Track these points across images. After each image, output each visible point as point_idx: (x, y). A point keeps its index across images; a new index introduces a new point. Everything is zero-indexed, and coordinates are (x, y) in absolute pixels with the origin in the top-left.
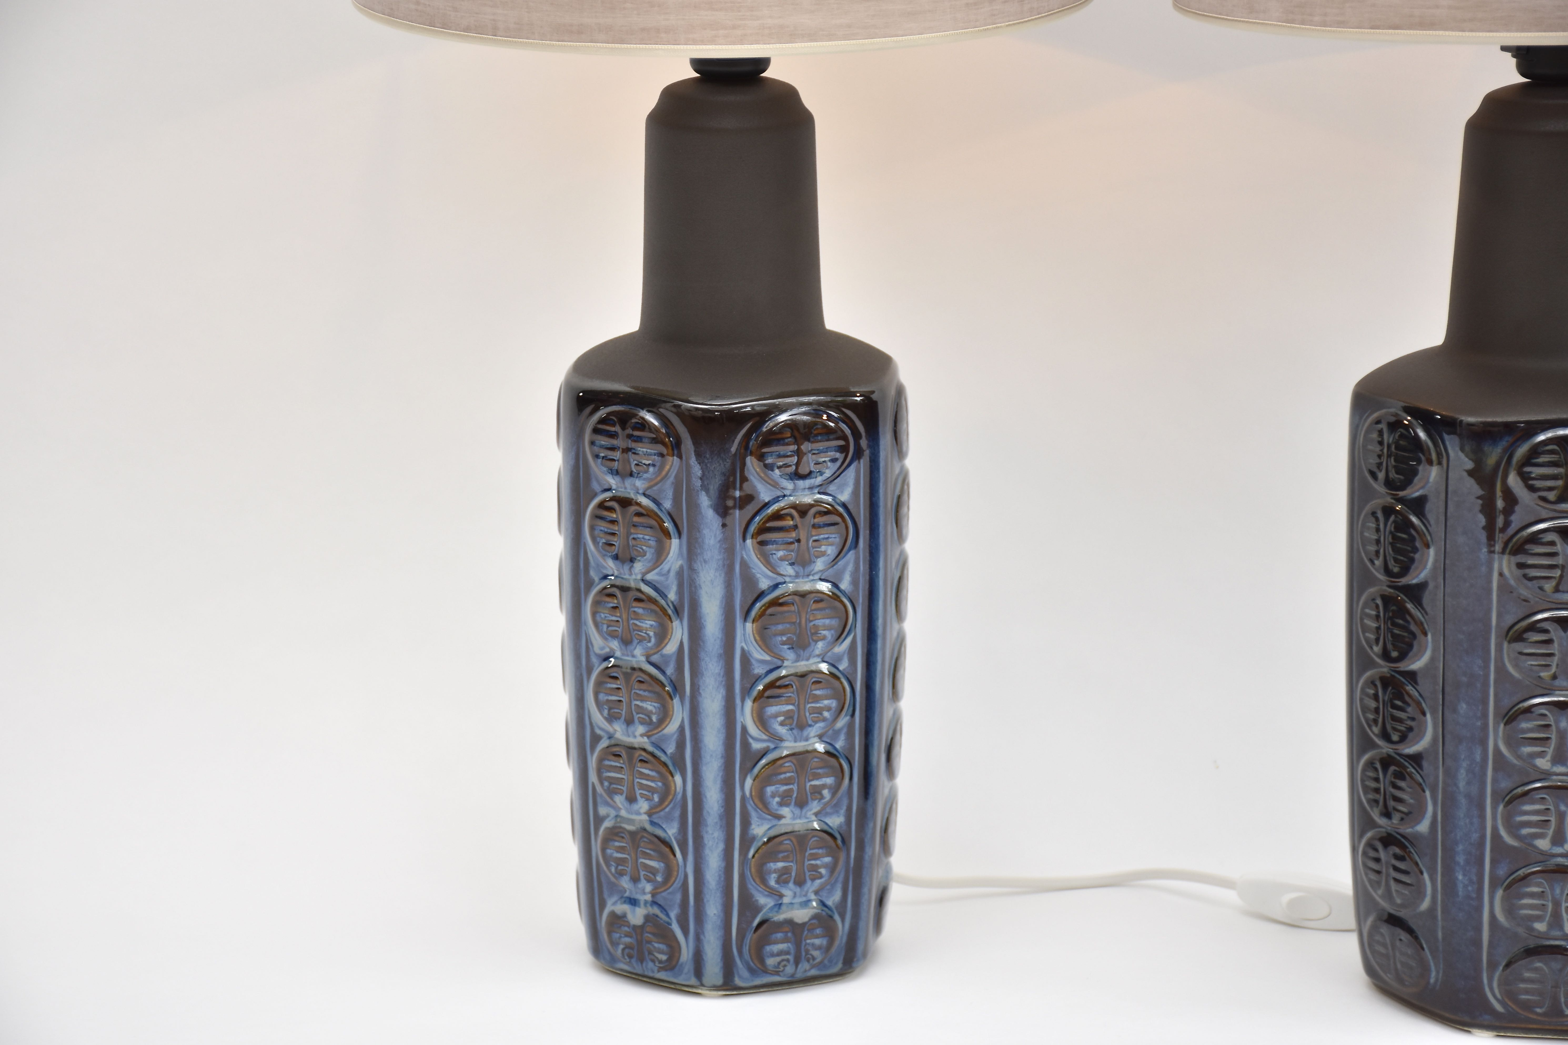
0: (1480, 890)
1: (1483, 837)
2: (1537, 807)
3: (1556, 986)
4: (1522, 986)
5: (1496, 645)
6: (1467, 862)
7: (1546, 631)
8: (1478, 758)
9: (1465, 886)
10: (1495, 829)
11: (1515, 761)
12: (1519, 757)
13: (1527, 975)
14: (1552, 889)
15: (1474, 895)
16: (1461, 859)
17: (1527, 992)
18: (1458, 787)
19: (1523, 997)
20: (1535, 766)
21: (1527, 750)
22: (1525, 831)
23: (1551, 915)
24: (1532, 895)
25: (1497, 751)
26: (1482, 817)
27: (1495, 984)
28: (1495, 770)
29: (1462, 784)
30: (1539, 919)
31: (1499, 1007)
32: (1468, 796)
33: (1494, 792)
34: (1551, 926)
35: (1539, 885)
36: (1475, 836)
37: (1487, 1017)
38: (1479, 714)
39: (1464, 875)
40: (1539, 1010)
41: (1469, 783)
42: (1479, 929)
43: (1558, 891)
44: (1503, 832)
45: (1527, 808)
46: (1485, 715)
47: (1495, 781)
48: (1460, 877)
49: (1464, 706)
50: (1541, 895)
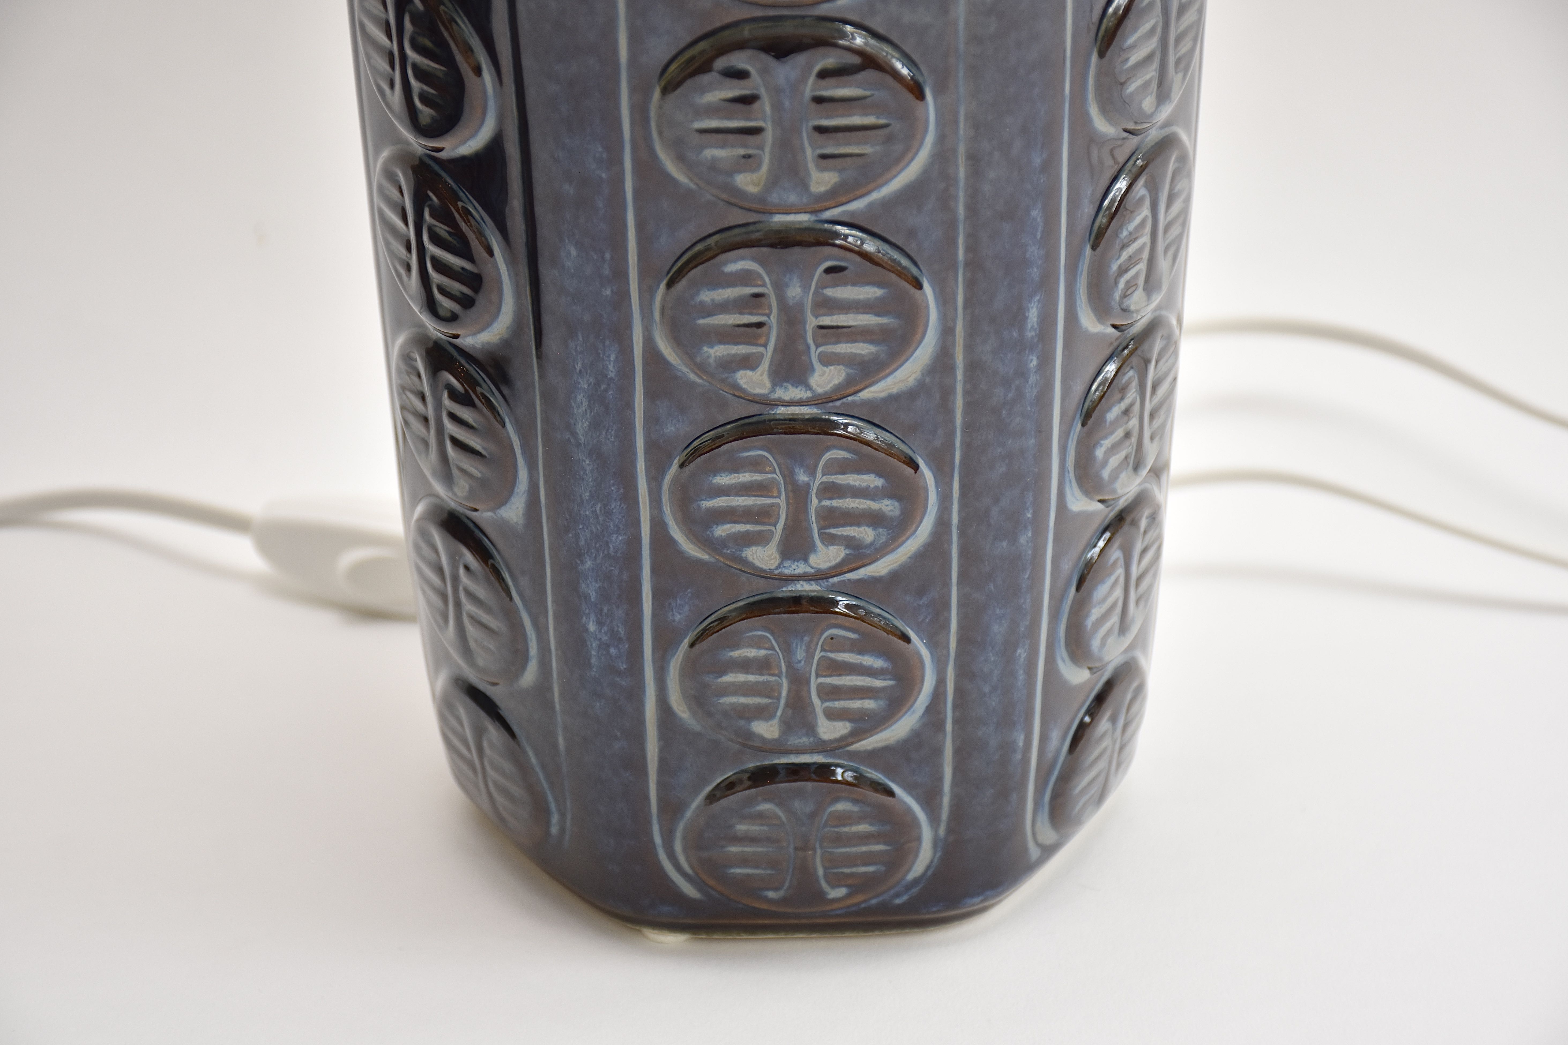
0: (636, 652)
1: (635, 541)
2: (745, 477)
3: (805, 846)
4: (733, 849)
5: (633, 109)
6: (605, 596)
7: (741, 75)
8: (612, 371)
9: (604, 647)
10: (659, 526)
11: (693, 377)
12: (701, 368)
13: (742, 828)
14: (788, 650)
15: (623, 667)
16: (591, 589)
17: (744, 861)
18: (574, 434)
19: (738, 871)
20: (737, 387)
21: (717, 352)
22: (722, 531)
23: (787, 705)
24: (745, 665)
25: (653, 356)
26: (630, 498)
27: (678, 847)
28: (651, 396)
29: (581, 427)
30: (763, 713)
31: (689, 890)
32: (596, 453)
33: (651, 446)
34: (787, 727)
35: (758, 643)
36: (617, 540)
37: (666, 909)
38: (606, 271)
39: (600, 623)
40: (771, 894)
41: (596, 425)
42: (637, 735)
43: (800, 654)
44: (677, 533)
45: (723, 479)
46: (620, 274)
47: (651, 420)
48: (592, 627)
49: (574, 252)
50: (763, 665)
